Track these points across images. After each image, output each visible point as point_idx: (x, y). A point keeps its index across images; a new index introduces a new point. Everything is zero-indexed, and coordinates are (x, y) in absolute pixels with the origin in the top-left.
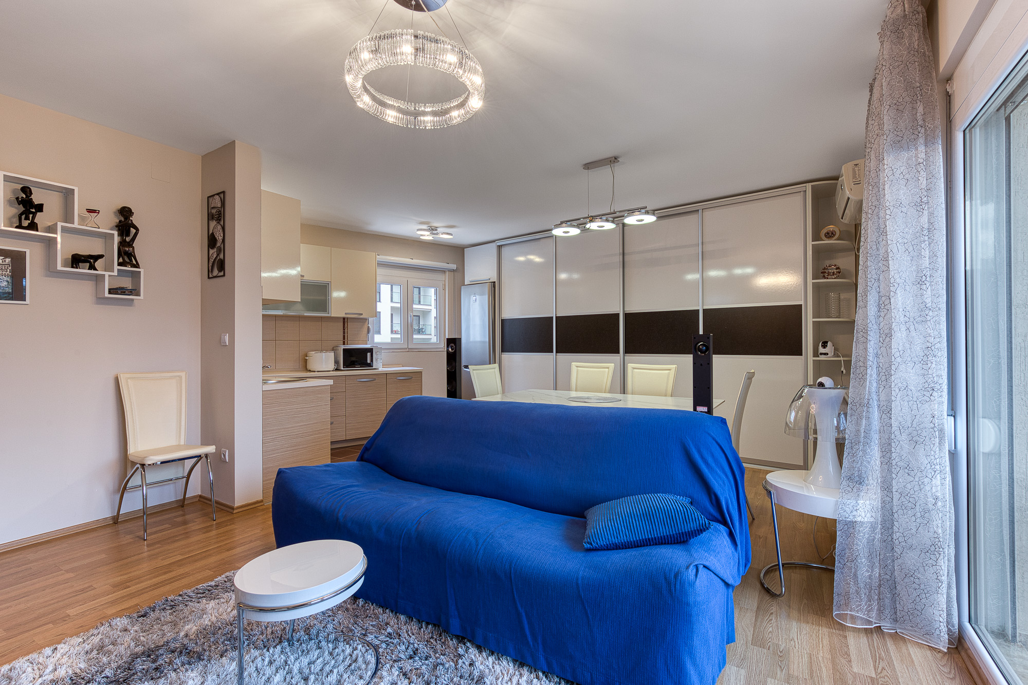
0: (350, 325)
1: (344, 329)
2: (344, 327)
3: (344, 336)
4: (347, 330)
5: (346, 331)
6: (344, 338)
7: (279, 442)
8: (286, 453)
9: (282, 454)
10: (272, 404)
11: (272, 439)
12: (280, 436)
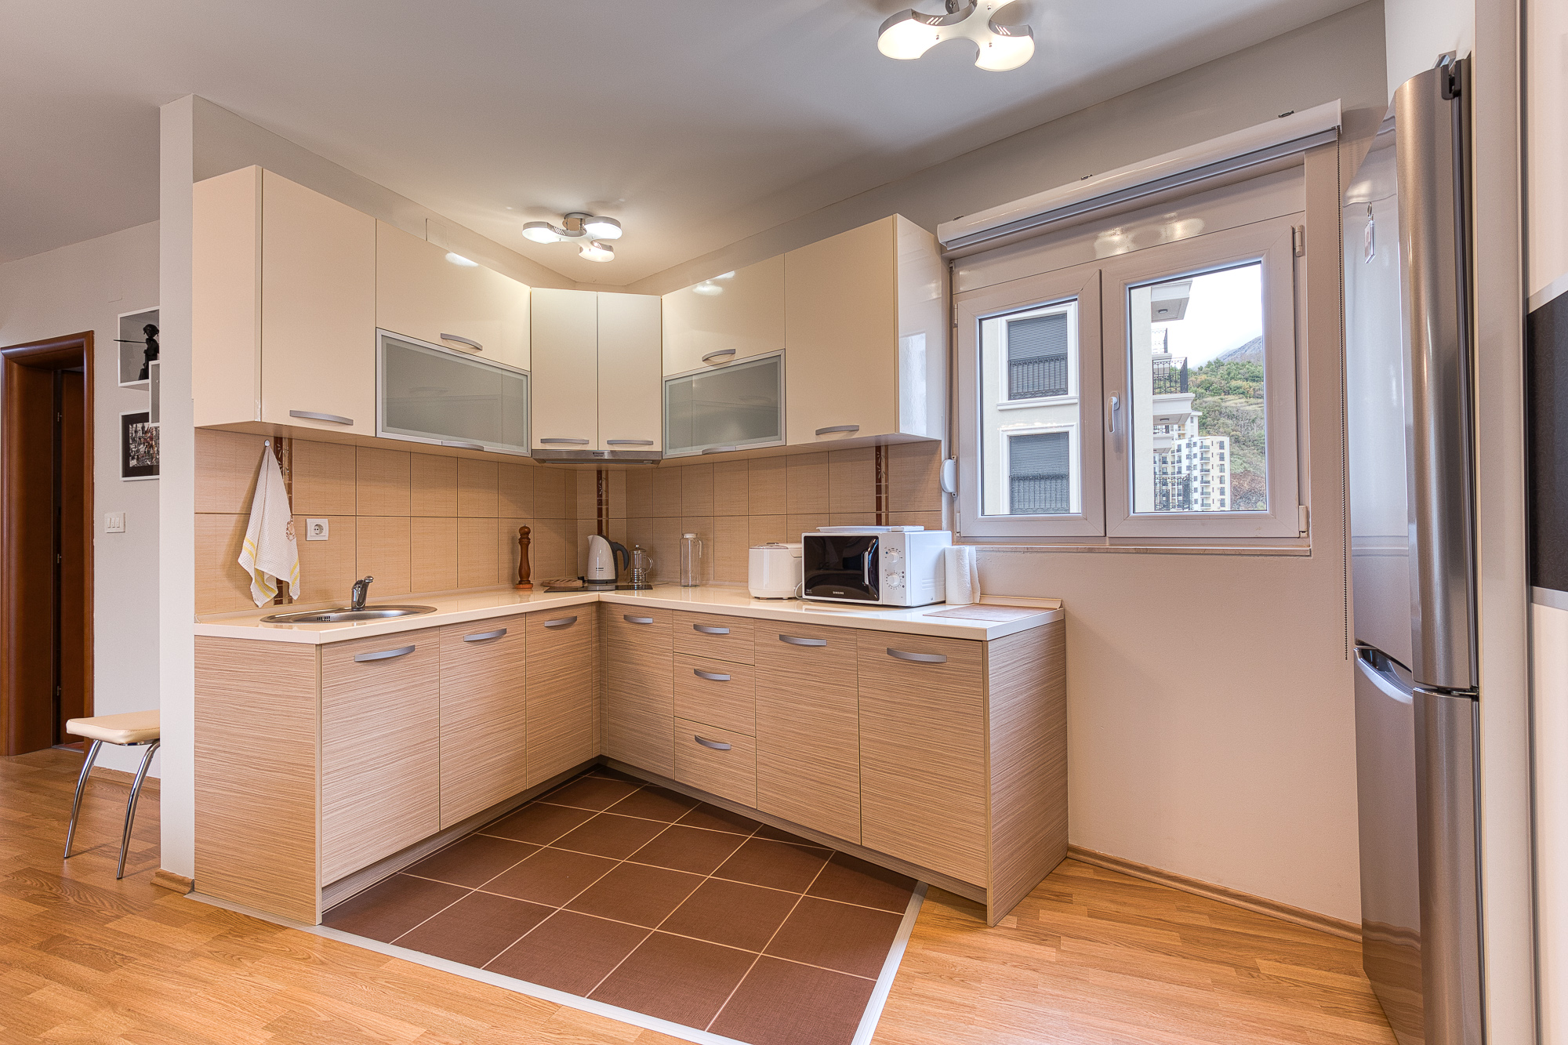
0: (895, 466)
1: (879, 480)
2: (878, 472)
3: (879, 500)
4: (887, 481)
5: (883, 483)
6: (879, 507)
7: (220, 763)
8: (231, 794)
9: (224, 793)
10: (208, 669)
11: (209, 749)
12: (221, 748)
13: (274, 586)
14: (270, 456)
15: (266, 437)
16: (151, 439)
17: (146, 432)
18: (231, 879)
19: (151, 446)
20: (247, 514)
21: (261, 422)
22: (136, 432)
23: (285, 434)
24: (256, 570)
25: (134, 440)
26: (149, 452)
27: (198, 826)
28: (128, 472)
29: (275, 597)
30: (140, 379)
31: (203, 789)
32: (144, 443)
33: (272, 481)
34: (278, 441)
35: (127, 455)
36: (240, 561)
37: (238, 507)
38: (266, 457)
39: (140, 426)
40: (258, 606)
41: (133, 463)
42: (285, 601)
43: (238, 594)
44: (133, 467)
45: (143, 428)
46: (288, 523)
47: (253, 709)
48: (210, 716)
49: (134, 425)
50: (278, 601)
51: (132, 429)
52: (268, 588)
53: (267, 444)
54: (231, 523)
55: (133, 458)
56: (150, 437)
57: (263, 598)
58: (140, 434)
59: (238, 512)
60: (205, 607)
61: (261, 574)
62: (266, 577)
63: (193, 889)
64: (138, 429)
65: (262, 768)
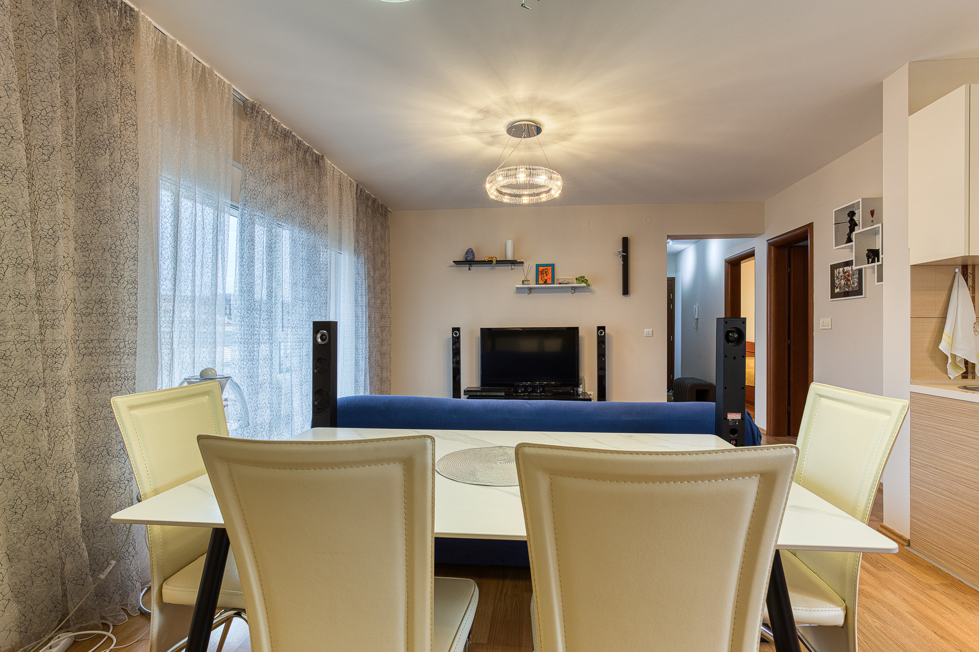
7: (931, 474)
8: (942, 497)
9: (937, 494)
10: (922, 414)
11: (922, 463)
12: (933, 466)
13: (962, 366)
14: (960, 278)
15: (956, 266)
16: (849, 276)
17: (845, 273)
18: (942, 551)
19: (849, 280)
20: (944, 318)
21: (969, 256)
22: (839, 273)
23: (970, 262)
24: (951, 354)
25: (837, 278)
26: (847, 283)
27: (913, 508)
28: (834, 295)
29: (962, 374)
30: (847, 243)
31: (918, 487)
32: (844, 279)
33: (961, 294)
34: (965, 269)
35: (833, 286)
36: (940, 347)
37: (938, 313)
38: (956, 279)
39: (841, 269)
40: (950, 378)
41: (837, 290)
42: (970, 376)
43: (937, 369)
44: (838, 292)
45: (843, 270)
46: (975, 324)
47: (962, 446)
48: (923, 443)
49: (838, 270)
50: (965, 376)
51: (836, 272)
52: (959, 368)
53: (957, 270)
54: (933, 324)
55: (837, 288)
56: (848, 275)
57: (954, 373)
58: (842, 274)
59: (936, 317)
60: (916, 375)
61: (954, 357)
62: (958, 360)
63: (909, 545)
64: (840, 271)
65: (971, 487)
